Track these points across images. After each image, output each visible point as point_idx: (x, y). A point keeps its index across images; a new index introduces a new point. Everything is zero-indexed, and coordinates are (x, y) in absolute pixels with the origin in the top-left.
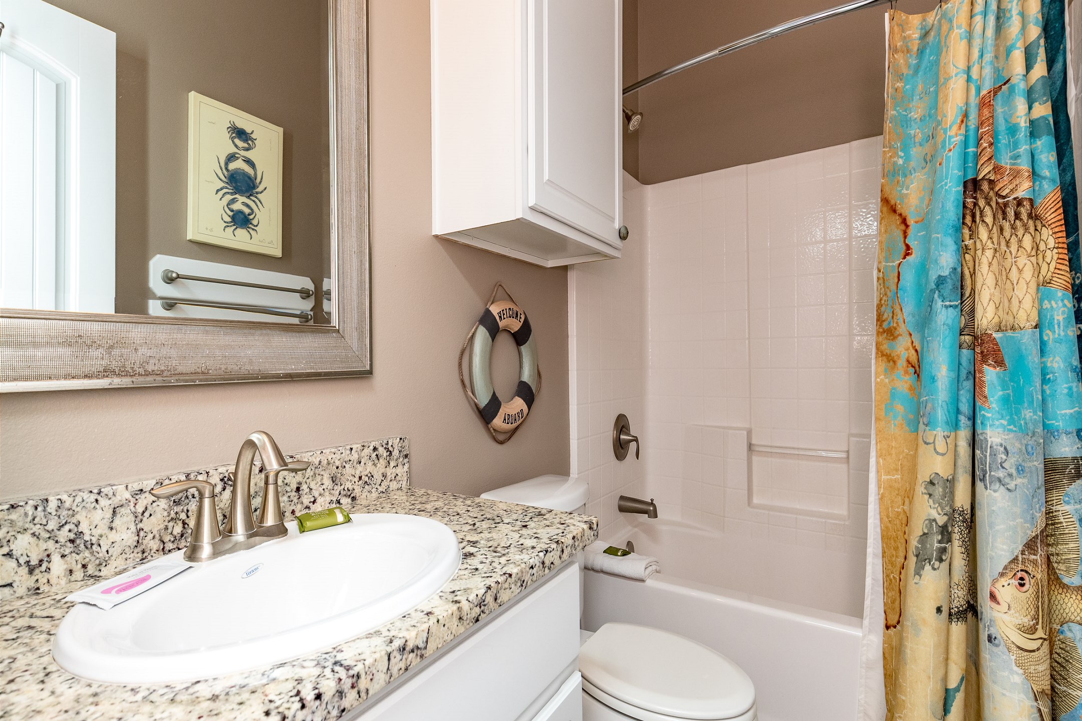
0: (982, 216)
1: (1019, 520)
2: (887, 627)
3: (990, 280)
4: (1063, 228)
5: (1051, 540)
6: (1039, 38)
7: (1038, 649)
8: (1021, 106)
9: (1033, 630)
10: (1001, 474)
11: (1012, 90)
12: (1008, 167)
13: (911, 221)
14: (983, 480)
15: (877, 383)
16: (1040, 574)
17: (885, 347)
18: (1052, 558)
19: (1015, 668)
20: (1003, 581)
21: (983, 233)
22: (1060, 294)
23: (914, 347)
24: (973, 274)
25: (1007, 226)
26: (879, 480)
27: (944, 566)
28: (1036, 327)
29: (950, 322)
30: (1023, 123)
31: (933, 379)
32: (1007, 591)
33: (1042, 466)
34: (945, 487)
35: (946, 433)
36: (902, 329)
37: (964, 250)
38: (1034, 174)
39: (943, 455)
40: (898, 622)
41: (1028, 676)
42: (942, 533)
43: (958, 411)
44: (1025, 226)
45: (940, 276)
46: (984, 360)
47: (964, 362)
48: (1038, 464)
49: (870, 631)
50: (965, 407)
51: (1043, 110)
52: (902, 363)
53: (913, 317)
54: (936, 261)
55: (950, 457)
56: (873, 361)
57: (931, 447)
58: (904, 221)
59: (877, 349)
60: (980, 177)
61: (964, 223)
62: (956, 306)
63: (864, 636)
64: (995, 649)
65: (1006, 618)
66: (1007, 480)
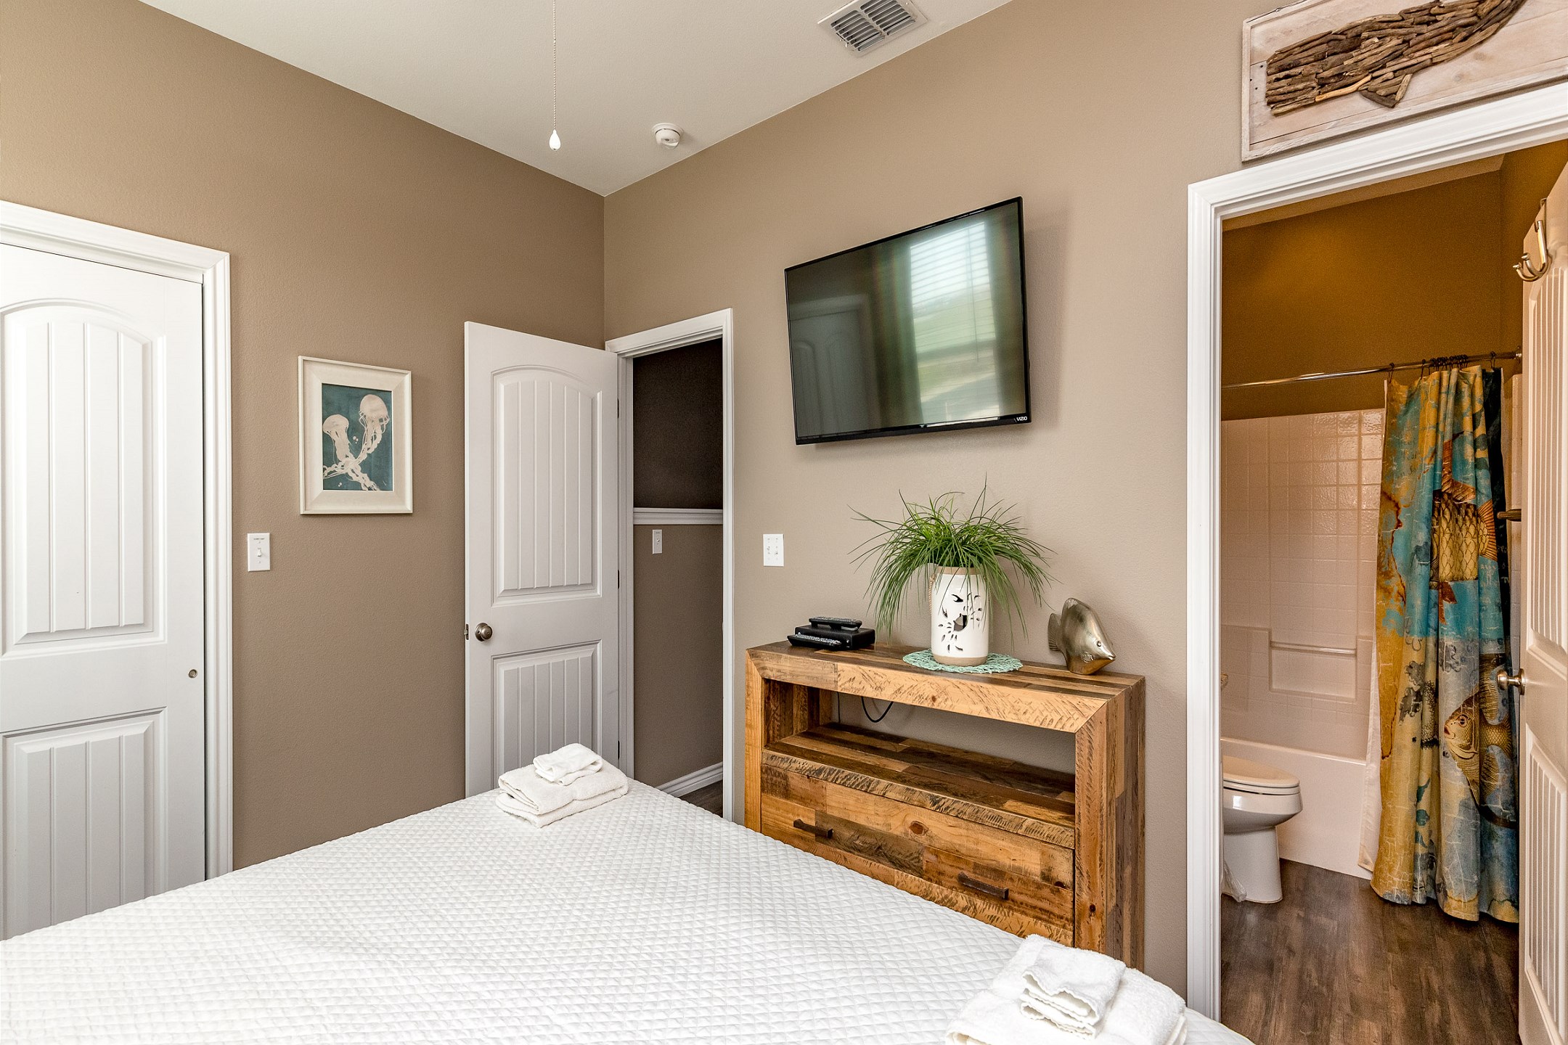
0: (1443, 513)
1: (1462, 688)
2: (1383, 758)
3: (1448, 552)
4: (1493, 524)
5: (1482, 700)
6: (1481, 411)
7: (1471, 758)
8: (1469, 450)
9: (1468, 748)
10: (1451, 662)
11: (1463, 440)
12: (1462, 483)
13: (1402, 506)
14: (1442, 665)
15: (1377, 606)
16: (1474, 717)
17: (1383, 583)
18: (1484, 711)
19: (1458, 768)
20: (1452, 721)
21: (1444, 524)
22: (1490, 561)
23: (1402, 585)
24: (1438, 546)
25: (1460, 518)
26: (1378, 666)
27: (1418, 715)
28: (1476, 579)
29: (1423, 573)
30: (1470, 460)
31: (1413, 606)
32: (1454, 727)
33: (1478, 658)
34: (1418, 669)
35: (1419, 638)
36: (1395, 572)
37: (1432, 532)
38: (1476, 491)
39: (1418, 651)
40: (1390, 753)
41: (1465, 772)
42: (1417, 697)
43: (1428, 626)
44: (1471, 520)
45: (1417, 546)
46: (1443, 597)
47: (1433, 597)
48: (1475, 657)
49: (1371, 761)
50: (1433, 623)
51: (1482, 454)
52: (1394, 594)
53: (1402, 565)
54: (1415, 536)
55: (1422, 651)
56: (1375, 591)
57: (1410, 646)
58: (1397, 505)
59: (1378, 584)
60: (1443, 491)
61: (1433, 515)
62: (1427, 565)
63: (1367, 766)
64: (1446, 759)
65: (1453, 741)
66: (1455, 665)
